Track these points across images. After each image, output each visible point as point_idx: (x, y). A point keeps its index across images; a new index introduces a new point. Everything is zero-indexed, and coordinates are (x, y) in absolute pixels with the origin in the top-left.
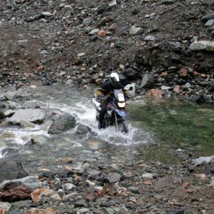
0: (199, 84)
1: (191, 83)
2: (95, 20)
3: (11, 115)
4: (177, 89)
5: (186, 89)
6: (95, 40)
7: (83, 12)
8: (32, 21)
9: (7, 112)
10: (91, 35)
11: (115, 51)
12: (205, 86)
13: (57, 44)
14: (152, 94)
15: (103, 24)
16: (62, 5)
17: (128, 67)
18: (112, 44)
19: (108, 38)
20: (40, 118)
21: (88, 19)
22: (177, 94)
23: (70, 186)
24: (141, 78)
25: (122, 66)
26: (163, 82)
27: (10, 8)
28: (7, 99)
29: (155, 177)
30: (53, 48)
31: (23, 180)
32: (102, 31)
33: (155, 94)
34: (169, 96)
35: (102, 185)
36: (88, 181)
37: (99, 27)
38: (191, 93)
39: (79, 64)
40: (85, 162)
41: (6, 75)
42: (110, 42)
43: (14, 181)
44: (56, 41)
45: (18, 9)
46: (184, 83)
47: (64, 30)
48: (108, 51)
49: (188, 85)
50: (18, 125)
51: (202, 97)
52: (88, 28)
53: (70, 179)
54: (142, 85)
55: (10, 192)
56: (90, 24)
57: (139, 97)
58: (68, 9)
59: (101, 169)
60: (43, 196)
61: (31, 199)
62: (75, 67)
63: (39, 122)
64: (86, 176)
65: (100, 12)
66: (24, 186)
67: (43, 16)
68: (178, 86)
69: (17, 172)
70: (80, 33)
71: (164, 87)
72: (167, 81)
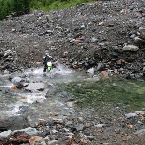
0: (127, 68)
1: (124, 68)
2: (74, 34)
3: (27, 86)
4: (116, 71)
5: (120, 71)
6: (73, 45)
7: (67, 31)
8: (42, 35)
9: (25, 84)
10: (71, 42)
11: (83, 51)
12: (131, 69)
13: (54, 47)
14: (102, 74)
15: (78, 36)
16: (57, 27)
17: (90, 59)
18: (82, 47)
19: (80, 44)
20: (42, 88)
21: (70, 34)
22: (116, 74)
23: (55, 131)
24: (97, 65)
25: (87, 59)
26: (108, 67)
27: (31, 29)
28: (26, 77)
29: (104, 127)
30: (52, 49)
31: (25, 130)
32: (77, 40)
33: (104, 74)
34: (112, 75)
35: (73, 132)
36: (65, 128)
37: (75, 38)
38: (124, 73)
39: (64, 57)
40: (64, 115)
41: (27, 63)
42: (81, 46)
43: (20, 130)
44: (53, 46)
45: (35, 29)
46: (120, 68)
47: (58, 39)
48: (79, 51)
49: (122, 69)
50: (30, 91)
51: (129, 75)
52: (70, 39)
53: (55, 127)
54: (98, 69)
55: (17, 138)
56: (71, 37)
57: (96, 75)
58: (60, 29)
59: (73, 120)
60: (36, 141)
61: (29, 143)
62: (62, 59)
63: (41, 90)
64: (64, 125)
65: (76, 30)
66: (26, 134)
67: (47, 33)
68: (116, 70)
69: (23, 124)
70: (65, 41)
71: (109, 70)
72: (111, 67)
